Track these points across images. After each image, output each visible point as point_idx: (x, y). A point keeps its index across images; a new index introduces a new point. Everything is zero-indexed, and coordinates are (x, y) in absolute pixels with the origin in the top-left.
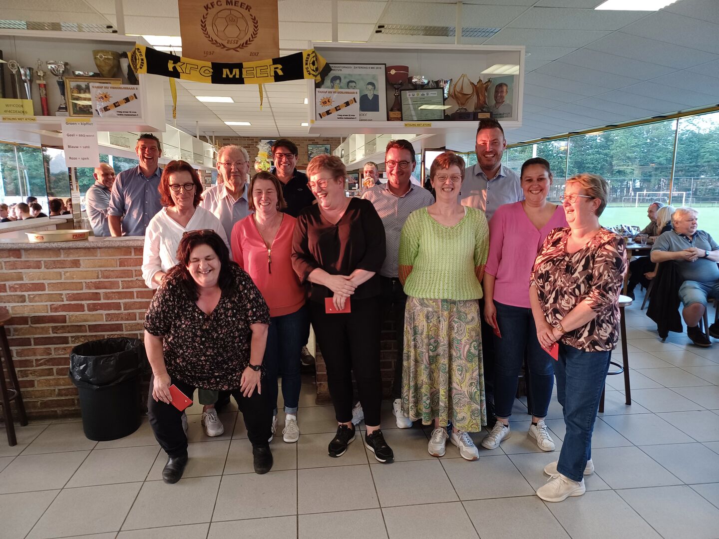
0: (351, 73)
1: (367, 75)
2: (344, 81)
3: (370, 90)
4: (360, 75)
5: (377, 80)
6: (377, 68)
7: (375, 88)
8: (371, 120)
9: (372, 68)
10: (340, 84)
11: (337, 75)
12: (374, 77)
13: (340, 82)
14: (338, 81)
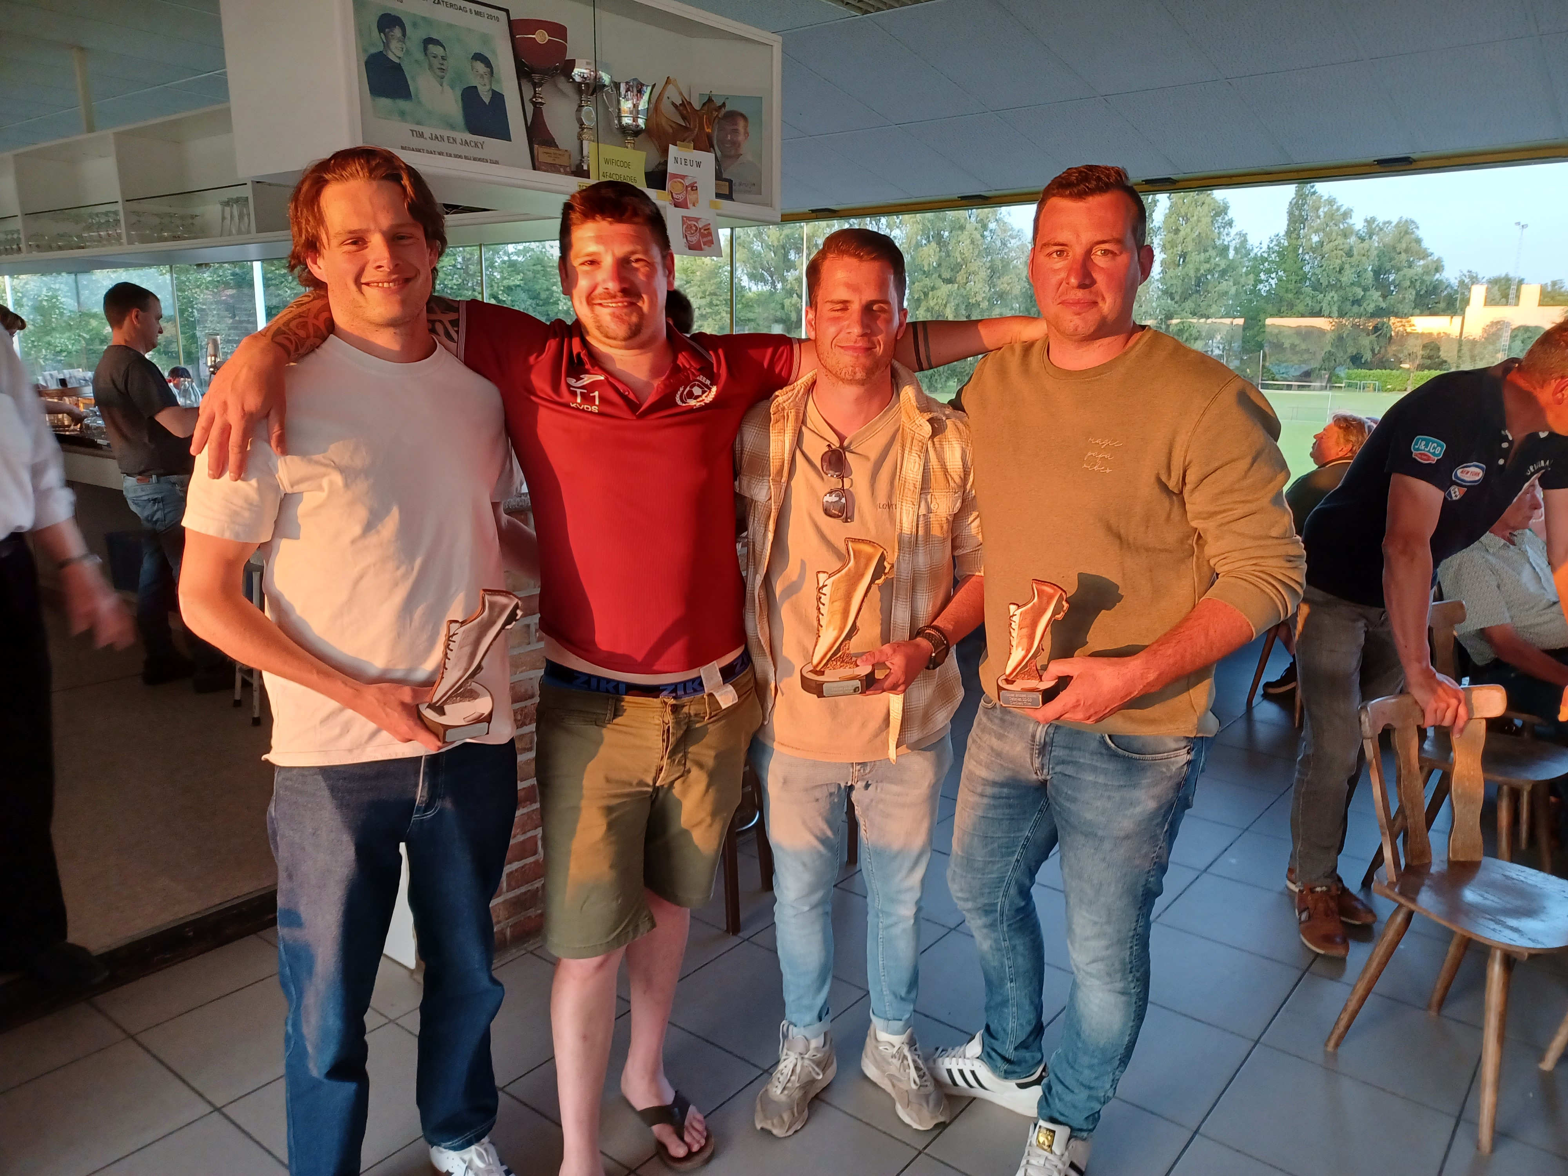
0: (427, 15)
1: (469, 30)
2: (416, 36)
3: (482, 77)
4: (450, 26)
5: (494, 52)
6: (490, 17)
7: (492, 72)
8: (497, 163)
9: (477, 13)
10: (404, 42)
11: (393, 13)
12: (486, 39)
13: (404, 34)
14: (397, 32)
